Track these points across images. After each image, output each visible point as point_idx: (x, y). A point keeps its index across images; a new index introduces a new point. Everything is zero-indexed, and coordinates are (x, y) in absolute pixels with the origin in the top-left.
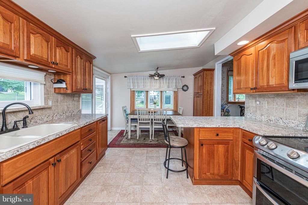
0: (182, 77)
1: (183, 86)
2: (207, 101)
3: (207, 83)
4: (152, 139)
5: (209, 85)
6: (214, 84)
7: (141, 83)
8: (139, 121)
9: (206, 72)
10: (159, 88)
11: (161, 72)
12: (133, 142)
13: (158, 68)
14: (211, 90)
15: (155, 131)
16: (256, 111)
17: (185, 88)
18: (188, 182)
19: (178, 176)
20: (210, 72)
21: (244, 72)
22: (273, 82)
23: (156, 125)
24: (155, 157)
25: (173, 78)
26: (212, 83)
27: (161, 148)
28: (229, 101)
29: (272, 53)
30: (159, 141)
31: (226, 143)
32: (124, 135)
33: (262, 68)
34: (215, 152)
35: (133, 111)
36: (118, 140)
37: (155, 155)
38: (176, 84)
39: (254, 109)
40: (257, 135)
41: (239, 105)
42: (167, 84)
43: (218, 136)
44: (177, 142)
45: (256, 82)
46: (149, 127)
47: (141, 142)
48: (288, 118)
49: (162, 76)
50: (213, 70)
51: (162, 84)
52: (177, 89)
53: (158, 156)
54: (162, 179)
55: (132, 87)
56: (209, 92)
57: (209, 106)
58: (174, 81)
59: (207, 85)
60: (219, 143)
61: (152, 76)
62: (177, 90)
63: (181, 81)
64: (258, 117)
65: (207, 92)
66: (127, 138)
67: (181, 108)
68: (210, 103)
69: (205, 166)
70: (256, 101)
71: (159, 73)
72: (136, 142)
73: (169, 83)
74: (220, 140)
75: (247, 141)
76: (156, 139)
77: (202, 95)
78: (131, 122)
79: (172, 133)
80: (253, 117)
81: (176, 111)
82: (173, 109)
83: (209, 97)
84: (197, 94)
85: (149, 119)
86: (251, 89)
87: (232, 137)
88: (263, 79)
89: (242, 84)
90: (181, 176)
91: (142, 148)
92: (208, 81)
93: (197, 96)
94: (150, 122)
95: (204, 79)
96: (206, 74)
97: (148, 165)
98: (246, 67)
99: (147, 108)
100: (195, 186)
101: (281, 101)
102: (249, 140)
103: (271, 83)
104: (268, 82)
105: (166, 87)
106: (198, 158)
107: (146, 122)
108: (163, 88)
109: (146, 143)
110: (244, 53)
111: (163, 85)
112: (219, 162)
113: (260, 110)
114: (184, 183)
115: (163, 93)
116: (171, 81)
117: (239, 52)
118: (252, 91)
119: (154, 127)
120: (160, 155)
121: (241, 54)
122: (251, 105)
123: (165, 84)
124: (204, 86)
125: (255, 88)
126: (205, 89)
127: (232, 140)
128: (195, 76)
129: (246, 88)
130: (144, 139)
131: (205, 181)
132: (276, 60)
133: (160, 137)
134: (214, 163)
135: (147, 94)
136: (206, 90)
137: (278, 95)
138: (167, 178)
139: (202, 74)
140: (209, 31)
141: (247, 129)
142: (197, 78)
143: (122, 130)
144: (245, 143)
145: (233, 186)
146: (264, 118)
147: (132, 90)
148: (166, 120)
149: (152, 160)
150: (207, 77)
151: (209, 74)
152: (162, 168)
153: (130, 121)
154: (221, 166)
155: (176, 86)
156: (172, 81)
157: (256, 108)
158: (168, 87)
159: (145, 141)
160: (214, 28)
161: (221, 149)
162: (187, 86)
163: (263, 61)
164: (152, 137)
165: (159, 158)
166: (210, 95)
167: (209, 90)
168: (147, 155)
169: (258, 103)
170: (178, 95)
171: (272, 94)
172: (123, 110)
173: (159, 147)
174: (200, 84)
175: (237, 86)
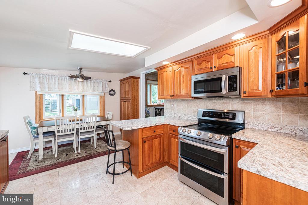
0: (108, 81)
1: (110, 91)
2: (134, 105)
3: (134, 89)
4: (78, 152)
5: (136, 91)
6: (140, 90)
7: (55, 84)
8: (57, 134)
9: (133, 79)
10: (82, 92)
11: (86, 74)
12: (49, 162)
13: (81, 69)
14: (137, 95)
15: (81, 142)
16: (171, 111)
17: (112, 93)
18: (133, 178)
19: (123, 178)
20: (136, 79)
21: (166, 84)
22: (183, 92)
23: (83, 134)
24: (91, 170)
25: (99, 82)
26: (138, 89)
27: (94, 159)
28: (148, 105)
29: (182, 73)
30: (88, 152)
31: (159, 136)
32: (29, 157)
33: (177, 83)
34: (153, 145)
35: (41, 122)
36: (21, 167)
37: (90, 168)
38: (102, 88)
39: (170, 110)
40: (179, 127)
41: (154, 108)
42: (92, 88)
43: (155, 133)
44: (121, 145)
45: (174, 92)
46: (73, 138)
47: (63, 158)
48: (188, 114)
49: (88, 78)
50: (138, 78)
51: (85, 87)
52: (104, 93)
53: (94, 167)
54: (109, 186)
55: (38, 89)
56: (136, 97)
57: (136, 110)
58: (101, 85)
59: (134, 91)
60: (155, 137)
61: (73, 77)
62: (104, 95)
63: (108, 86)
64: (173, 115)
65: (134, 97)
66: (36, 161)
67: (109, 113)
68: (137, 107)
69: (147, 159)
70: (171, 105)
71: (83, 75)
72: (54, 161)
73: (94, 86)
74: (156, 135)
75: (172, 132)
76: (84, 151)
77: (130, 100)
78: (43, 137)
79: (100, 140)
80: (170, 116)
81: (103, 117)
82: (99, 114)
83: (136, 102)
84: (125, 99)
85: (73, 129)
86: (171, 96)
87: (163, 131)
88: (177, 90)
89: (164, 92)
90: (125, 176)
91: (69, 166)
92: (135, 87)
93: (125, 101)
94: (75, 132)
95: (132, 86)
96: (133, 81)
97: (86, 180)
98: (167, 80)
99: (63, 116)
100: (139, 179)
101: (184, 104)
102: (174, 131)
103: (182, 93)
104: (180, 92)
105: (91, 91)
106: (141, 154)
107: (69, 133)
108: (86, 92)
109: (71, 158)
110: (165, 70)
111: (87, 88)
112: (156, 153)
113: (173, 110)
114: (130, 181)
115: (85, 97)
116: (96, 85)
117: (161, 68)
118: (171, 97)
119: (80, 137)
120: (96, 166)
121: (163, 70)
122: (168, 107)
123: (90, 87)
124: (132, 92)
125: (173, 96)
126: (132, 95)
127: (163, 134)
128: (123, 82)
129: (167, 95)
130: (67, 155)
131: (146, 172)
132: (184, 79)
133: (87, 148)
134: (152, 154)
135: (63, 98)
136: (134, 95)
137: (183, 100)
138: (113, 183)
139: (129, 80)
140: (146, 48)
141: (172, 124)
142: (124, 84)
143: (19, 153)
144: (170, 134)
145: (163, 167)
146: (176, 116)
147: (38, 93)
148: (95, 127)
149: (89, 173)
150: (134, 84)
151: (136, 82)
152: (104, 177)
153: (41, 135)
154: (157, 155)
155: (102, 90)
156: (98, 85)
157: (171, 109)
158: (94, 91)
159: (69, 157)
160: (150, 47)
161: (157, 141)
162: (114, 91)
163: (177, 78)
164: (77, 150)
165: (96, 169)
166: (137, 100)
167: (136, 95)
168: (80, 171)
169: (172, 105)
170: (105, 100)
171: (180, 100)
172: (25, 123)
173: (91, 159)
174: (127, 89)
175: (161, 93)
